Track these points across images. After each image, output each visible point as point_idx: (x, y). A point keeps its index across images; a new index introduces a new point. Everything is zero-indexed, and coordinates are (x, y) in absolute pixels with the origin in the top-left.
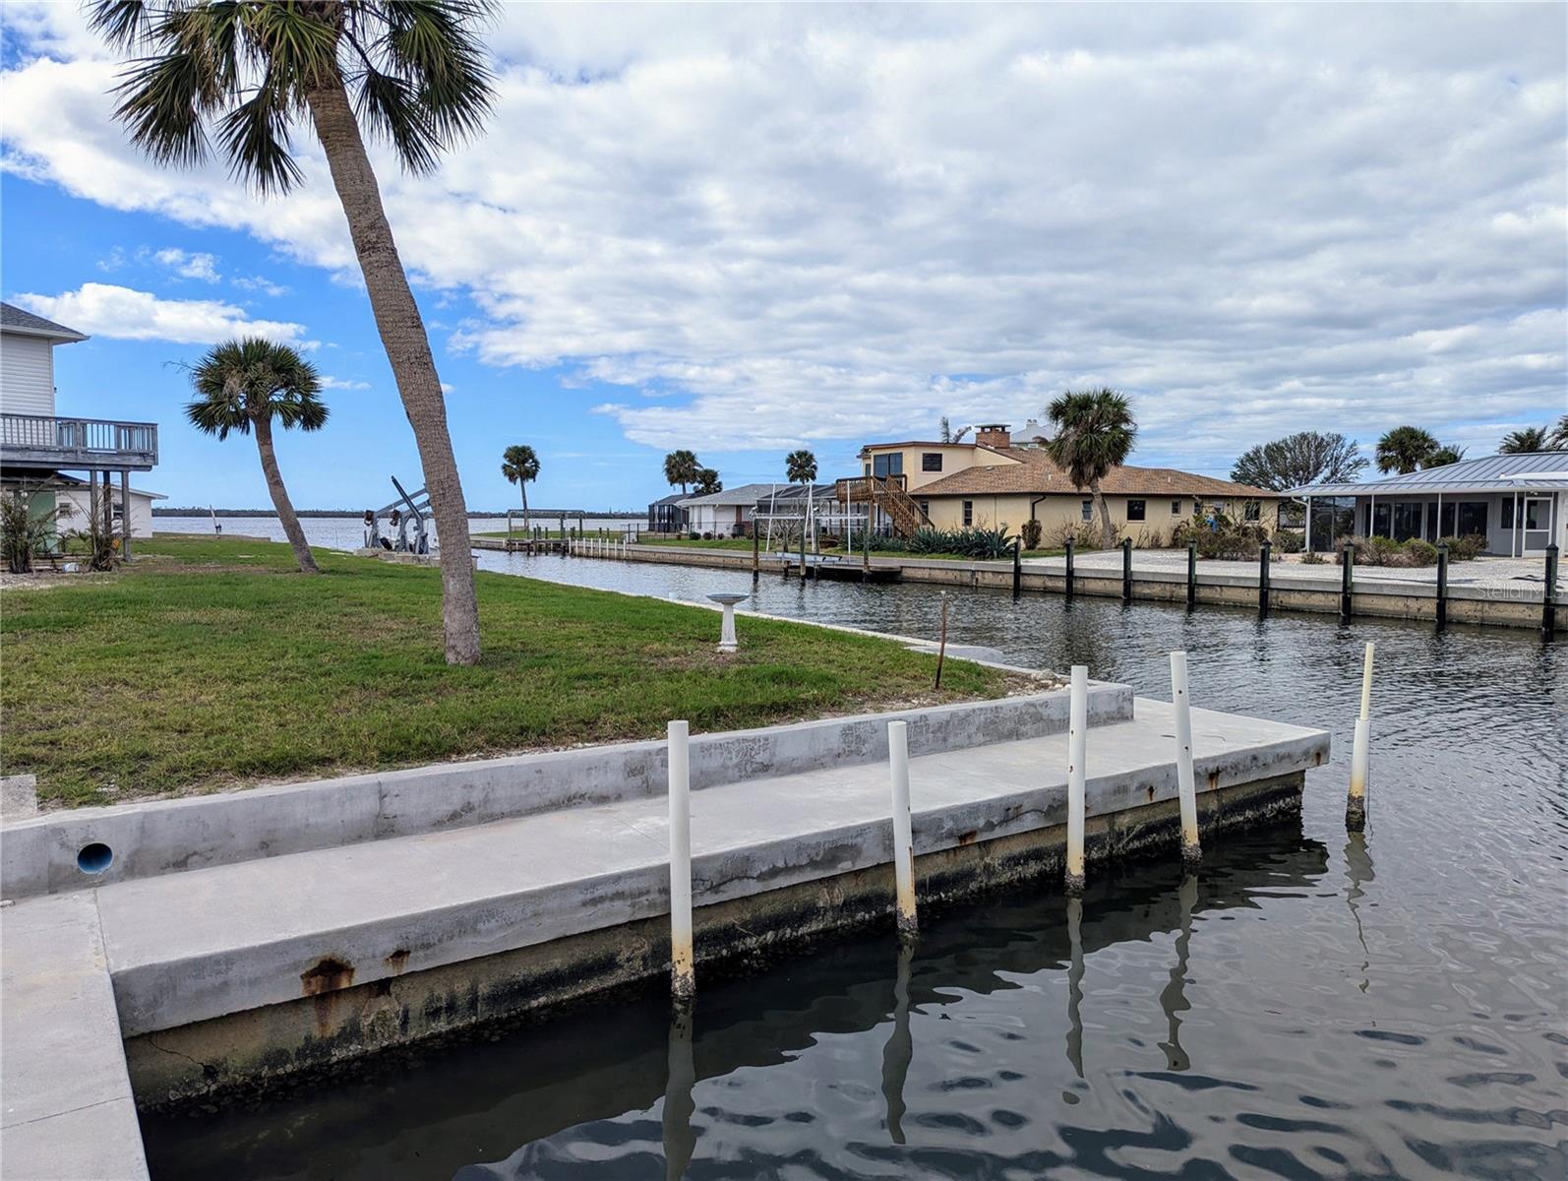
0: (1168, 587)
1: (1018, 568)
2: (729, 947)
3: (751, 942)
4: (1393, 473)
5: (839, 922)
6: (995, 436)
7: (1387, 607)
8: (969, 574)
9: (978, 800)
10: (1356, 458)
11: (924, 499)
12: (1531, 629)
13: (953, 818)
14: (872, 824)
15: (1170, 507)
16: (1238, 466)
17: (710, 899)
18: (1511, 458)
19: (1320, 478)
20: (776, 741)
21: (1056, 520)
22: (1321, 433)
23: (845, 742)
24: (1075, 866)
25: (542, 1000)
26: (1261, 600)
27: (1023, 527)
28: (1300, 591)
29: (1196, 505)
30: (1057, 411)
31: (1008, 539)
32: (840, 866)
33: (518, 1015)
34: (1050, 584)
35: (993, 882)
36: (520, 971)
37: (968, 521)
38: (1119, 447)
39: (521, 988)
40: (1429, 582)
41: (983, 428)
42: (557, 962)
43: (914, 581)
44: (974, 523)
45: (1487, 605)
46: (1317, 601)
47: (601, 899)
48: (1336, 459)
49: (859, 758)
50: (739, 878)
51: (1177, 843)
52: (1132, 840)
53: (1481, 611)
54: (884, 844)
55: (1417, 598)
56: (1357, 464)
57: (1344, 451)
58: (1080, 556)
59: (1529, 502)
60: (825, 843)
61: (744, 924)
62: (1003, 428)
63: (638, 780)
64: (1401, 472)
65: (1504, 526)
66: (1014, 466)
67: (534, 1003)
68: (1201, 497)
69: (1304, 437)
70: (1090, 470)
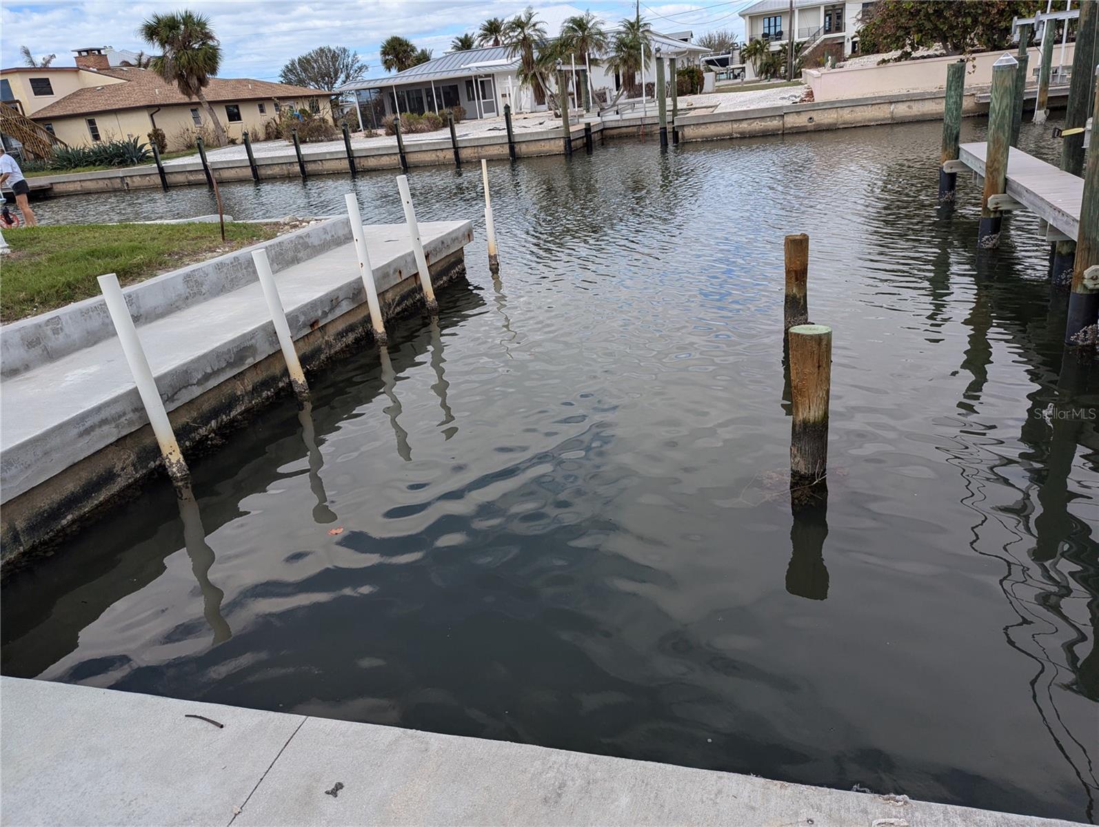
0: (284, 167)
1: (161, 170)
2: (189, 440)
3: (203, 431)
4: (394, 71)
5: (253, 402)
6: (93, 58)
7: (427, 159)
8: (119, 180)
9: (314, 298)
10: (358, 65)
11: (46, 122)
12: (504, 160)
13: (304, 313)
14: (258, 328)
15: (258, 109)
16: (282, 77)
17: (173, 407)
18: (463, 54)
19: (340, 81)
20: (137, 297)
21: (175, 126)
22: (333, 47)
23: (188, 287)
24: (379, 326)
25: (69, 517)
26: (351, 166)
27: (149, 135)
28: (373, 156)
29: (276, 105)
30: (152, 32)
31: (143, 146)
32: (247, 362)
33: (56, 536)
34: (192, 178)
35: (332, 351)
36: (45, 502)
37: (96, 137)
38: (211, 59)
39: (49, 516)
40: (445, 139)
41: (80, 52)
42: (71, 487)
43: (69, 195)
44: (103, 137)
45: (480, 149)
46: (385, 161)
47: (92, 428)
48: (347, 66)
49: (202, 297)
50: (185, 387)
51: (423, 301)
52: (395, 307)
53: (477, 152)
54: (269, 340)
55: (442, 150)
56: (360, 69)
57: (350, 60)
58: (211, 153)
59: (480, 81)
60: (232, 348)
61: (194, 421)
62: (99, 51)
63: (37, 351)
64: (399, 70)
65: (469, 100)
66: (122, 85)
67: (64, 522)
68: (279, 98)
69: (322, 50)
70: (194, 81)
